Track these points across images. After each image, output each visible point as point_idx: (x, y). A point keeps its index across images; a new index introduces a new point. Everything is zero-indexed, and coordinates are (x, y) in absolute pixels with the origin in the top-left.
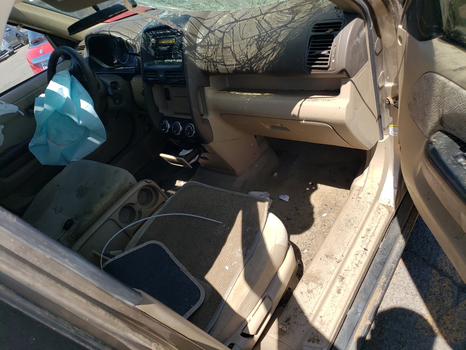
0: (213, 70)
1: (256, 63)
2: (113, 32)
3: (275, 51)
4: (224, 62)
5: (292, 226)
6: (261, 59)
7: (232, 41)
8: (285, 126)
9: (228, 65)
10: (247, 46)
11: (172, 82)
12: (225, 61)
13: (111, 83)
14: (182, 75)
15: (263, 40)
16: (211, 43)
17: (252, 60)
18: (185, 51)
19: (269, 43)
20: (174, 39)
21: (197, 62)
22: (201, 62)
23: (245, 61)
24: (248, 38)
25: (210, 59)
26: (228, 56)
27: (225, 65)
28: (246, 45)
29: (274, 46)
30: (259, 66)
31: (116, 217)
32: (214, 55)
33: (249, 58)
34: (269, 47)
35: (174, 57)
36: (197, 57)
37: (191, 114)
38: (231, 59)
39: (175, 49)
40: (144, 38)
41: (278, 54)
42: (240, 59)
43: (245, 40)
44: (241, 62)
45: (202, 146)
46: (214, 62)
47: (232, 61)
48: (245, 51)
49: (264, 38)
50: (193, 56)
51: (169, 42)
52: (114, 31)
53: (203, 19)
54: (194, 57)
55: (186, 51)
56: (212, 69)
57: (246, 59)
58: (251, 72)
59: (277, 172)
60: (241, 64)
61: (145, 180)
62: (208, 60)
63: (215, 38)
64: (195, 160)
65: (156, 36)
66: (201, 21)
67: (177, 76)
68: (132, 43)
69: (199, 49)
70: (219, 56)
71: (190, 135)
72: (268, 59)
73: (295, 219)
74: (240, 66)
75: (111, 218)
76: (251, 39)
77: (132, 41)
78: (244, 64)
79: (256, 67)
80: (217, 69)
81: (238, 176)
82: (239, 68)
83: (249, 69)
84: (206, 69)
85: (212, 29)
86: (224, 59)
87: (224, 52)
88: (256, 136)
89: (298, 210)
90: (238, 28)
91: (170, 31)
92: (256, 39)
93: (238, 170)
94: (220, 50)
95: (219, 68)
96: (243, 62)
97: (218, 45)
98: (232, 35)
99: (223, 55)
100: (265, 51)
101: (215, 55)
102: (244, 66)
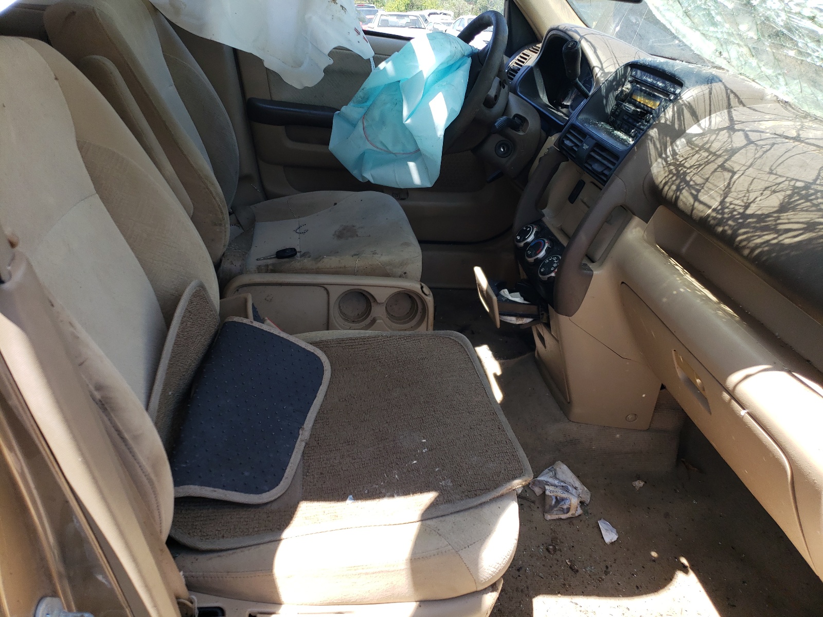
0: (671, 194)
1: (751, 230)
2: (587, 41)
3: (811, 231)
4: (698, 191)
5: (564, 585)
6: (767, 229)
7: (748, 164)
8: (707, 394)
9: (701, 202)
10: (766, 188)
11: (590, 168)
12: (702, 191)
13: (517, 116)
14: (614, 164)
15: (806, 198)
16: (710, 146)
17: (749, 220)
18: (653, 128)
19: (814, 208)
20: (658, 103)
21: (659, 163)
22: (664, 167)
23: (735, 213)
24: (784, 177)
25: (682, 172)
26: (715, 186)
27: (696, 198)
28: (767, 185)
29: (817, 220)
30: (752, 239)
31: (336, 293)
32: (694, 169)
33: (749, 212)
34: (803, 216)
35: (633, 135)
36: (666, 154)
37: (571, 238)
38: (715, 195)
39: (646, 121)
40: (616, 74)
41: (810, 240)
42: (731, 204)
43: (773, 177)
44: (726, 210)
45: (547, 311)
46: (684, 180)
47: (714, 198)
48: (752, 196)
49: (812, 195)
50: (658, 146)
51: (647, 103)
52: (590, 42)
53: (741, 102)
54: (660, 150)
55: (655, 130)
56: (670, 191)
57: (741, 211)
58: (729, 241)
59: (645, 482)
60: (723, 213)
61: (423, 284)
62: (678, 171)
63: (724, 143)
64: (517, 323)
65: (638, 83)
66: (734, 101)
67: (605, 162)
68: (598, 75)
69: (681, 142)
70: (700, 177)
71: (543, 274)
72: (781, 238)
73: (583, 581)
74: (719, 216)
75: (328, 287)
76: (786, 180)
77: (602, 73)
78: (728, 219)
79: (745, 236)
80: (677, 198)
81: (570, 421)
82: (714, 218)
83: (729, 232)
84: (661, 186)
85: (736, 127)
86: (703, 186)
87: (716, 173)
88: (663, 387)
89: (606, 573)
90: (783, 149)
91: (663, 85)
92: (795, 187)
93: (577, 410)
94: (713, 166)
95: (681, 197)
96: (731, 212)
97: (720, 156)
98: (760, 153)
99: (710, 178)
100: (789, 219)
101: (696, 169)
102: (725, 221)
